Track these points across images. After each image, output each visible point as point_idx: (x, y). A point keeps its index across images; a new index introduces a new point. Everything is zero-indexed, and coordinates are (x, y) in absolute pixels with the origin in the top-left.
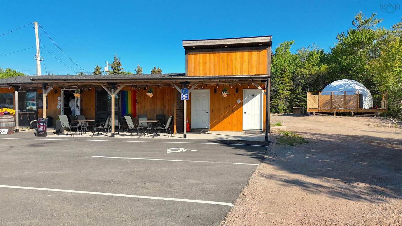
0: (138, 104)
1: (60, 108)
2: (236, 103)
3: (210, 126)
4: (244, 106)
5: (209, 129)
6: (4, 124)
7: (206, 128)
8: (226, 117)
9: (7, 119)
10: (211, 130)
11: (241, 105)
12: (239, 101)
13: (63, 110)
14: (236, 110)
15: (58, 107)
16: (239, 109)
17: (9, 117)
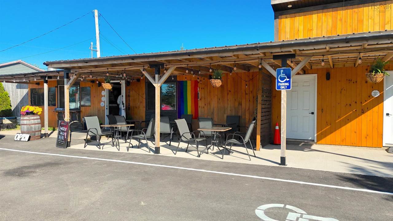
0: (201, 99)
1: (104, 106)
2: (370, 96)
3: (317, 136)
4: (386, 103)
5: (316, 141)
6: (25, 126)
7: (310, 139)
8: (348, 120)
9: (29, 120)
10: (320, 142)
11: (381, 100)
12: (376, 94)
13: (108, 108)
14: (368, 109)
15: (102, 104)
16: (376, 108)
17: (33, 118)
